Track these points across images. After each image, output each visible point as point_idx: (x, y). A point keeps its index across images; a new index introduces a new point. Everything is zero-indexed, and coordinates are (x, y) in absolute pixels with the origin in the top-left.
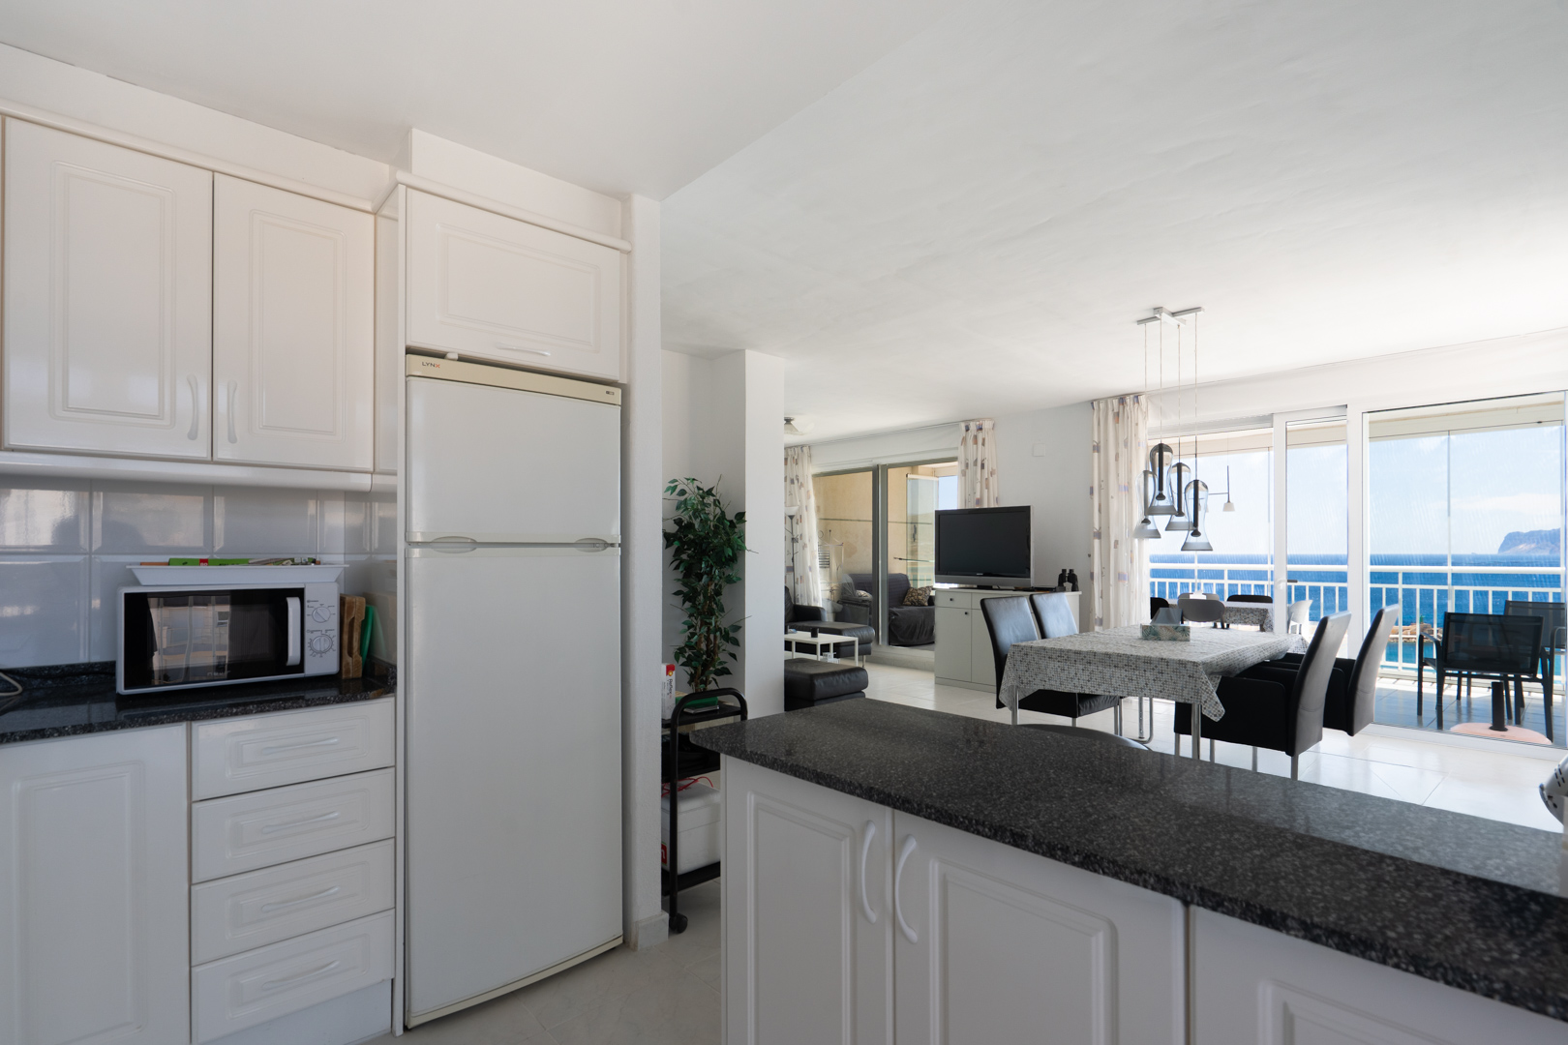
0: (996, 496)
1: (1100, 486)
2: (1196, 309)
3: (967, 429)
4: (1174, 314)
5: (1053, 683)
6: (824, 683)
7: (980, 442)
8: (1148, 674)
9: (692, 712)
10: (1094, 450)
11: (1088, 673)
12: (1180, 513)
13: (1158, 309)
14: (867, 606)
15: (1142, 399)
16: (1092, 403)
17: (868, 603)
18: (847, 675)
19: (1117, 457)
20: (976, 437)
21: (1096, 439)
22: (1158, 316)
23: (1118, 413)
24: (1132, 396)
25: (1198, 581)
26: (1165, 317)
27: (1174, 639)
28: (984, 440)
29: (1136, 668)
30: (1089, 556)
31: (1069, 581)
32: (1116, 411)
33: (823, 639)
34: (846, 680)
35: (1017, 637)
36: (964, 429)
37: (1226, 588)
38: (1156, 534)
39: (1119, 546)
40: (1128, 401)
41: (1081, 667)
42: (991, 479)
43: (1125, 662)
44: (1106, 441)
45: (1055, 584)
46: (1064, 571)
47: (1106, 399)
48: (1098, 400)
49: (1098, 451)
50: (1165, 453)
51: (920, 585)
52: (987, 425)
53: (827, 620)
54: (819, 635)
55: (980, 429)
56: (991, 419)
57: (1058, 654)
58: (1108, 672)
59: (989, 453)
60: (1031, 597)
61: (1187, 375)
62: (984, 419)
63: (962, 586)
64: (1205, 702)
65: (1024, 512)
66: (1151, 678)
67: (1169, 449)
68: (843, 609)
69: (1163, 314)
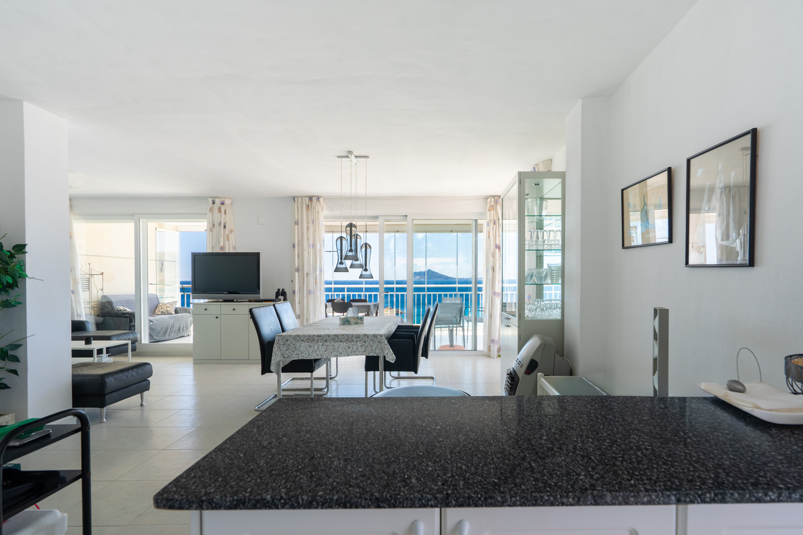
0: (234, 245)
1: (298, 244)
2: (366, 157)
3: (214, 203)
4: (356, 157)
5: (303, 355)
6: (115, 379)
7: (223, 211)
8: (358, 343)
9: (17, 444)
10: (295, 224)
11: (325, 347)
12: (357, 260)
13: (350, 152)
14: (127, 317)
15: (321, 200)
16: (294, 198)
17: (127, 315)
18: (135, 370)
19: (308, 228)
20: (220, 208)
21: (296, 218)
22: (349, 156)
23: (308, 205)
24: (316, 197)
25: (334, 293)
26: (353, 157)
27: (357, 323)
28: (225, 211)
29: (352, 341)
30: (292, 281)
31: (282, 295)
32: (307, 204)
33: (96, 345)
34: (135, 374)
35: (271, 330)
36: (211, 202)
37: (346, 296)
38: (346, 270)
39: (308, 276)
40: (314, 199)
41: (321, 344)
42: (230, 235)
43: (346, 338)
44: (302, 219)
45: (274, 297)
46: (279, 290)
47: (302, 197)
48: (298, 197)
49: (298, 224)
50: (353, 228)
51: (166, 301)
52: (227, 202)
53: (91, 330)
54: (93, 342)
55: (223, 204)
56: (230, 198)
57: (307, 338)
58: (337, 345)
59: (229, 219)
60: (274, 305)
61: (361, 191)
62: (225, 198)
63: (210, 300)
64: (387, 354)
65: (257, 256)
66: (360, 345)
67: (355, 227)
68: (103, 320)
69: (353, 156)
